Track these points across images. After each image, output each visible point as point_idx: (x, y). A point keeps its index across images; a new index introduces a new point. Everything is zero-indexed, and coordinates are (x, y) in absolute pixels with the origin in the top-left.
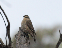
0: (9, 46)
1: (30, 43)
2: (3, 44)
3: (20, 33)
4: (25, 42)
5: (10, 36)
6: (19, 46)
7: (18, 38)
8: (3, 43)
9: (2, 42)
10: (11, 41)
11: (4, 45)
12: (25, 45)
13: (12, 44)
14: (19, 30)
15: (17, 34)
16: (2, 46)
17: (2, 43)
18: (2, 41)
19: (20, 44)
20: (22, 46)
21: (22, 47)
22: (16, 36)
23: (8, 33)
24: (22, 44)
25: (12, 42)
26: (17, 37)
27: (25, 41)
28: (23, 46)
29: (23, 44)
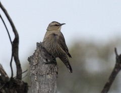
0: (17, 80)
2: (6, 76)
3: (38, 53)
4: (48, 72)
5: (19, 61)
6: (36, 79)
7: (34, 64)
8: (6, 74)
9: (3, 72)
10: (21, 70)
11: (8, 78)
12: (49, 77)
13: (23, 75)
14: (36, 49)
15: (32, 56)
16: (3, 79)
17: (4, 74)
18: (3, 70)
19: (39, 74)
20: (42, 79)
21: (43, 81)
22: (30, 59)
23: (14, 54)
24: (42, 75)
25: (23, 72)
26: (33, 63)
27: (47, 68)
28: (43, 79)
29: (44, 76)
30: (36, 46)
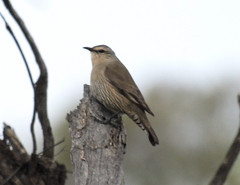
0: (44, 159)
1: (125, 145)
2: (23, 151)
3: (88, 106)
4: (106, 142)
5: (47, 121)
6: (82, 157)
7: (80, 127)
8: (22, 146)
9: (16, 143)
10: (52, 140)
11: (25, 155)
12: (108, 152)
13: (56, 149)
14: (82, 97)
15: (76, 111)
16: (17, 157)
17: (19, 146)
18: (17, 140)
19: (89, 148)
20: (94, 157)
21: (96, 161)
22: (70, 117)
23: (39, 107)
24: (95, 149)
25: (56, 142)
26: (77, 124)
27: (105, 136)
28: (97, 157)
29: (99, 150)
30: (82, 92)
